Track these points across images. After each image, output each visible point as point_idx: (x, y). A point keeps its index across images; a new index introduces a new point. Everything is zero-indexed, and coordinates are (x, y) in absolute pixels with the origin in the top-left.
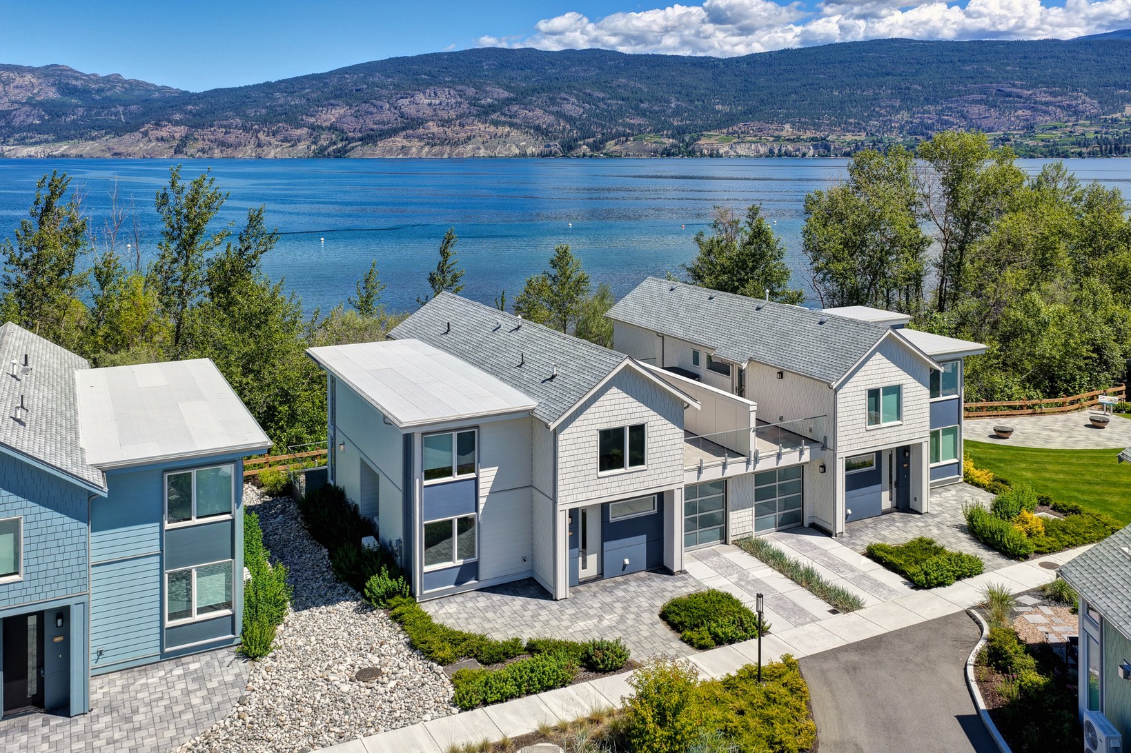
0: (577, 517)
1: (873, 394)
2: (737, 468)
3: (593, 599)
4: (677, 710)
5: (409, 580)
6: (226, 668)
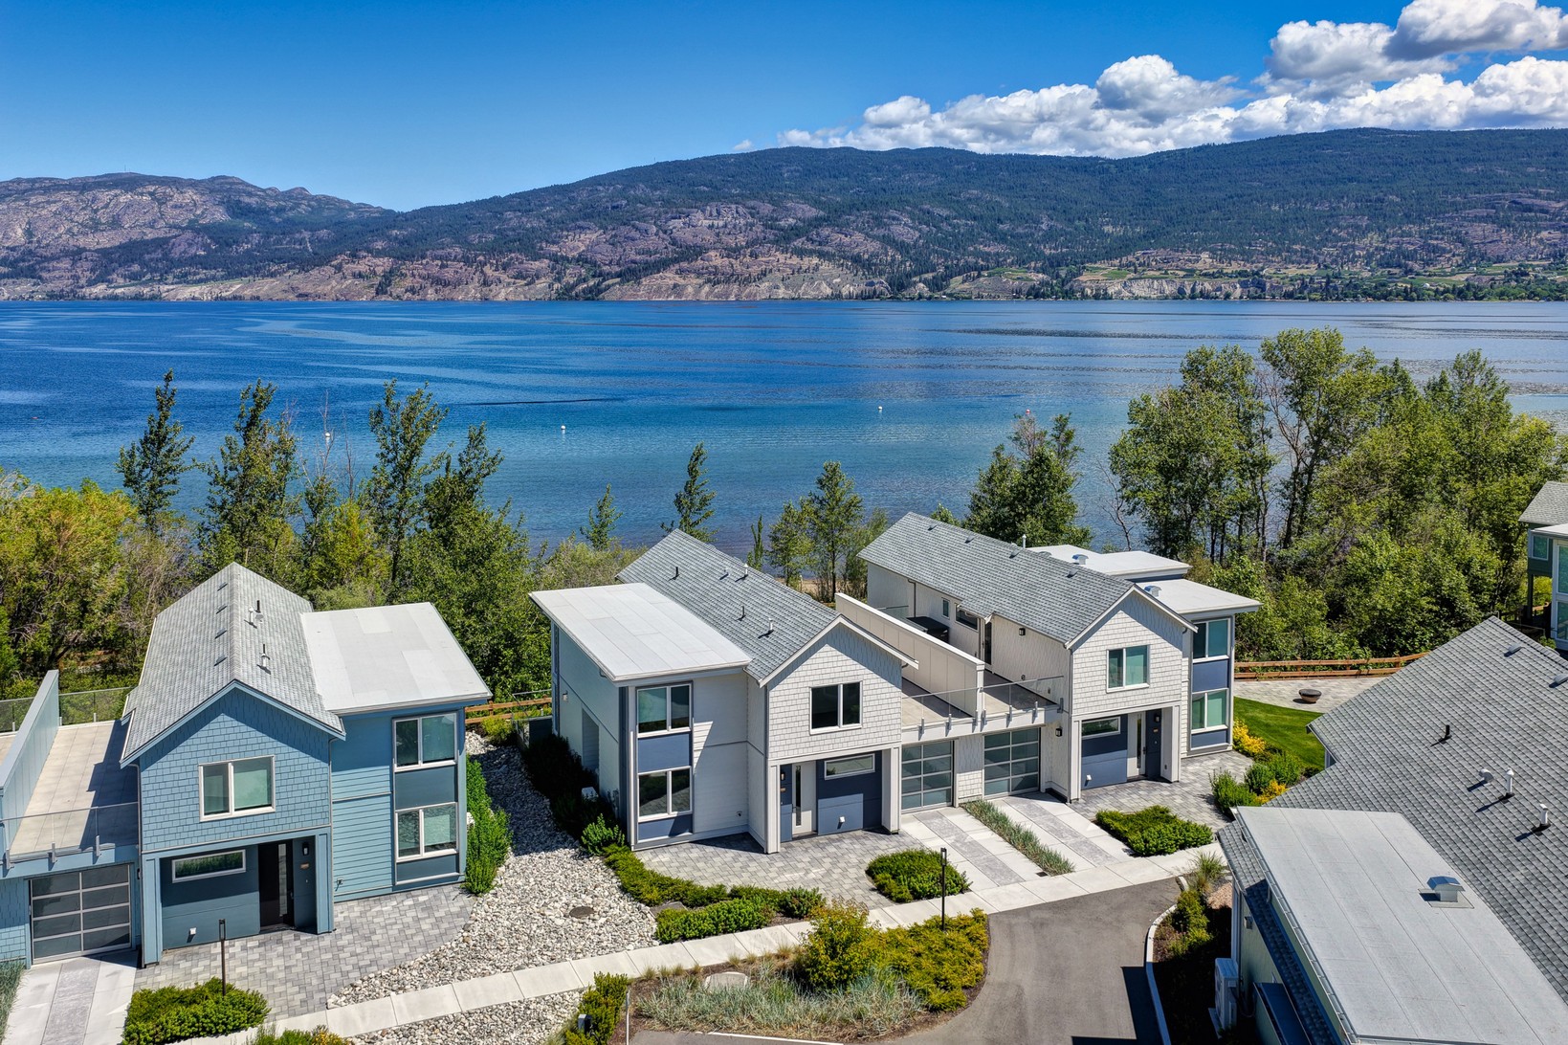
0: (789, 774)
1: (1116, 655)
2: (961, 728)
3: (803, 854)
4: (846, 945)
5: (624, 828)
6: (452, 901)
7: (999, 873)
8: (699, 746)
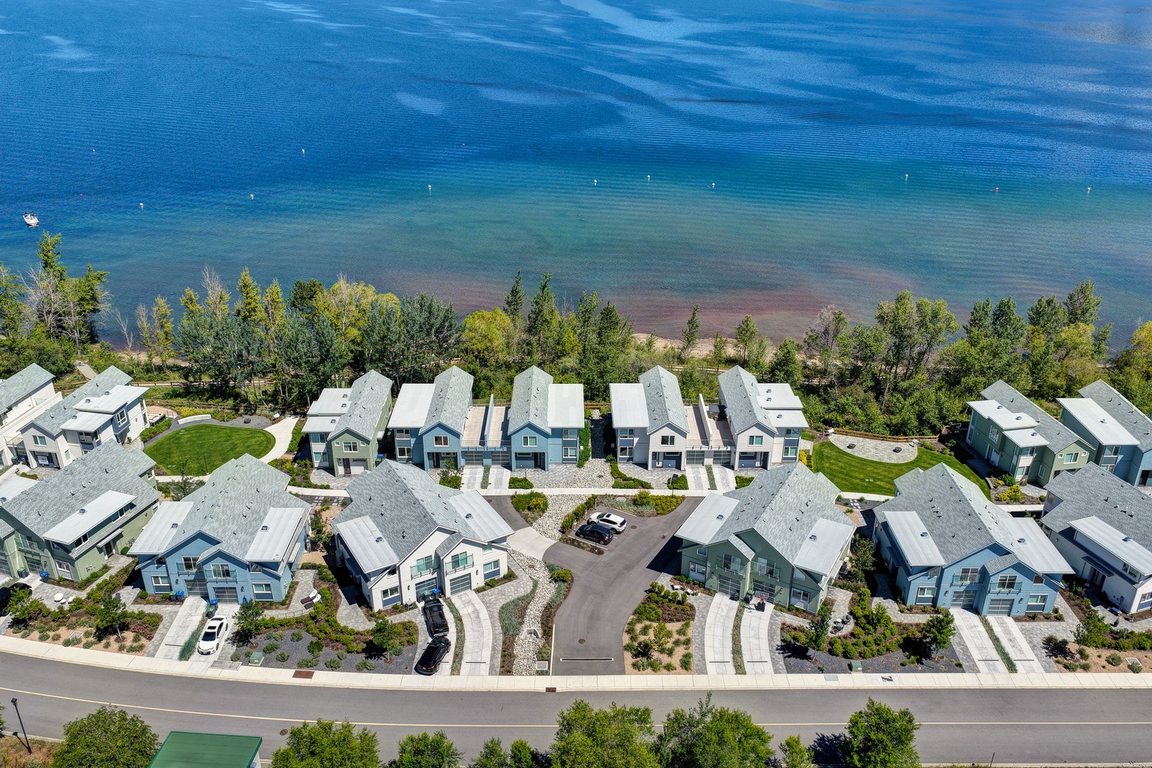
0: (655, 454)
1: (752, 437)
2: (705, 449)
4: (643, 498)
5: (616, 457)
6: (574, 468)
7: (699, 486)
8: (635, 443)
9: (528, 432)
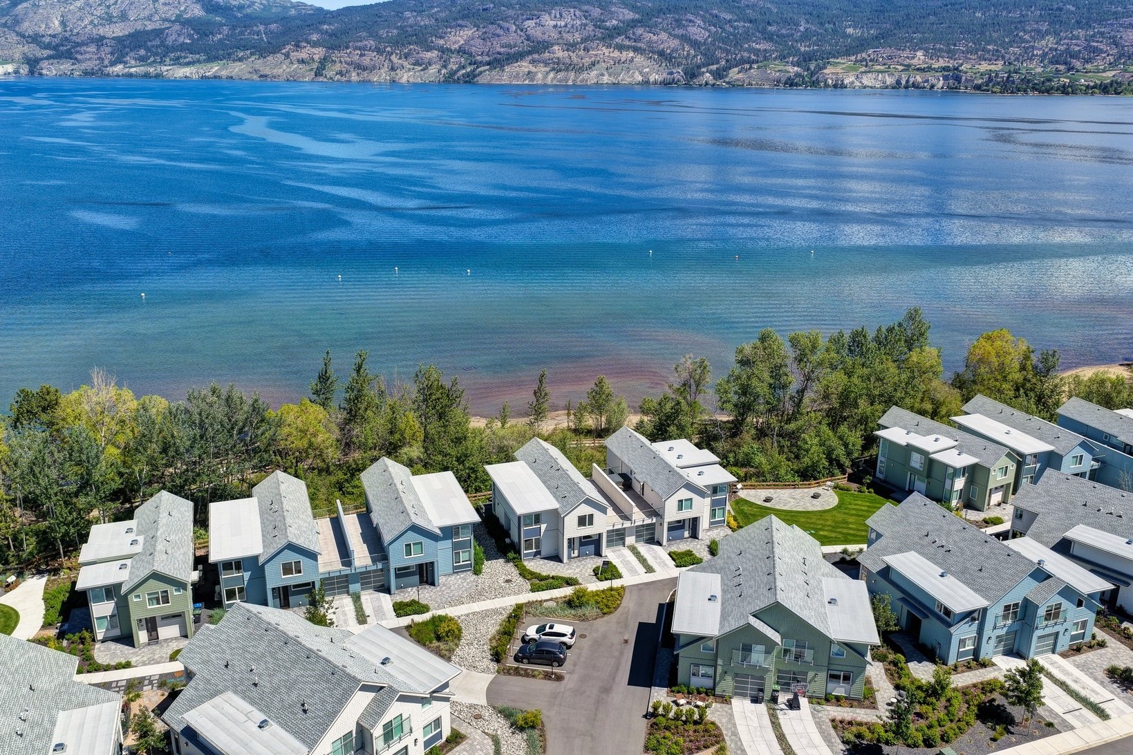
0: (571, 541)
2: (627, 524)
3: (574, 564)
5: (520, 554)
6: (471, 577)
7: (633, 571)
8: (542, 531)
9: (412, 537)
